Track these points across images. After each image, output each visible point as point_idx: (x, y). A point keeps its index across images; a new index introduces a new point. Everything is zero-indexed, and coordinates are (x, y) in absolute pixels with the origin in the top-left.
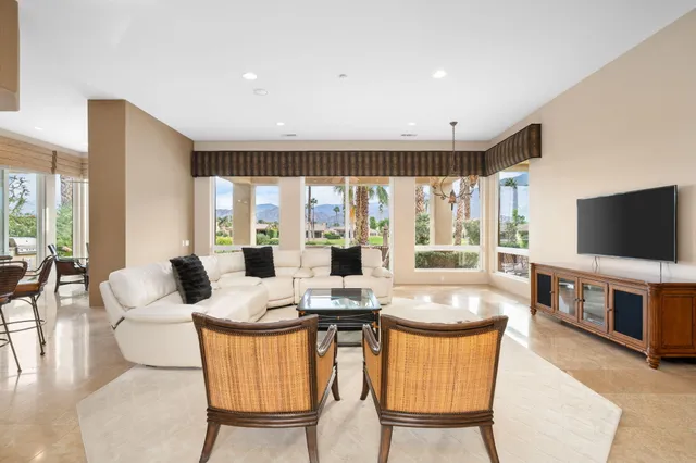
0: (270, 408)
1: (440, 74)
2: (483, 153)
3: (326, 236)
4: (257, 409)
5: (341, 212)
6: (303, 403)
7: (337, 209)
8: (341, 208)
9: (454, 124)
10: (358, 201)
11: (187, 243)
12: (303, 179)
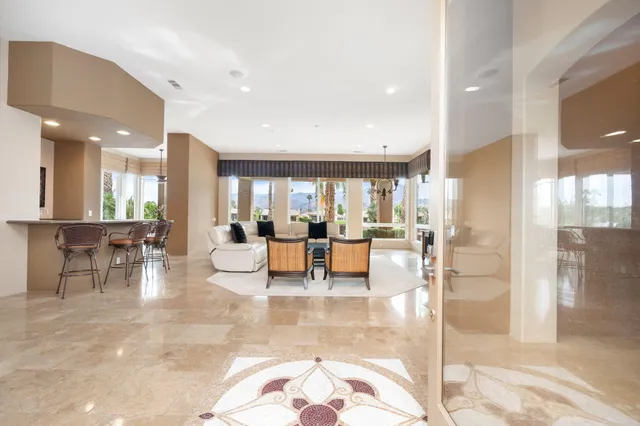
0: (290, 269)
1: (370, 126)
2: (407, 164)
3: (301, 220)
4: (286, 270)
5: (314, 199)
6: (302, 268)
7: (310, 197)
8: (313, 197)
9: (385, 147)
10: (327, 191)
11: (215, 219)
12: (290, 178)
